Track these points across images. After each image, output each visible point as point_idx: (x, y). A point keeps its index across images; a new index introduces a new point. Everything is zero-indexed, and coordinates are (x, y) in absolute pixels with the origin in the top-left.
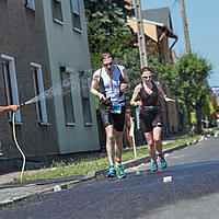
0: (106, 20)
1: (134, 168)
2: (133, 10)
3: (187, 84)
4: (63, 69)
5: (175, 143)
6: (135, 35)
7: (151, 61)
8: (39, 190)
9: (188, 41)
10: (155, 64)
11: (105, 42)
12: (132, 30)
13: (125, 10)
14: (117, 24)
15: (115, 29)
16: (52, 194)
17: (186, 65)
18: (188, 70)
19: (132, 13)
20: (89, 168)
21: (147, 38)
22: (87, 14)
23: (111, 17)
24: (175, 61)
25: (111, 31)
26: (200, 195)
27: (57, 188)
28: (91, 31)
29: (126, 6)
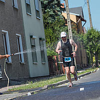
0: (52, 13)
1: (66, 84)
2: (65, 8)
3: (91, 43)
4: (31, 37)
5: (85, 72)
6: (66, 20)
7: (73, 33)
8: (20, 95)
9: (91, 23)
10: (76, 34)
11: (51, 23)
12: (64, 18)
13: (61, 8)
14: (57, 15)
15: (56, 17)
16: (27, 97)
17: (91, 34)
18: (91, 37)
19: (64, 10)
20: (44, 84)
21: (72, 22)
22: (42, 10)
23: (54, 12)
24: (85, 32)
25: (54, 18)
26: (98, 96)
27: (29, 94)
28: (45, 19)
29: (62, 6)
